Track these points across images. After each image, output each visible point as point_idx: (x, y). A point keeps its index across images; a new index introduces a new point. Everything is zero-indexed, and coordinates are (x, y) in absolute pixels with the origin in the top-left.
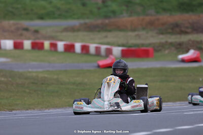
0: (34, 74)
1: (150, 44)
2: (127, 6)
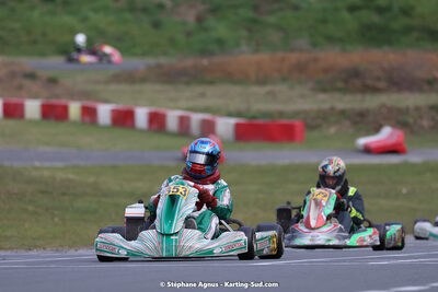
0: (46, 174)
1: (297, 113)
2: (250, 30)
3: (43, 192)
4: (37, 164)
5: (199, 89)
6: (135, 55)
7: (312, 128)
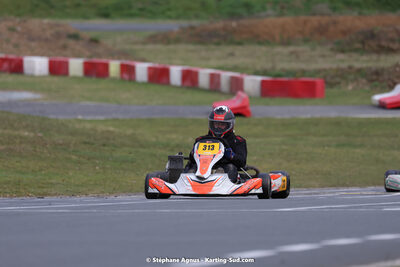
0: (88, 126)
3: (85, 143)
4: (80, 117)
5: (229, 49)
6: (170, 17)
7: (332, 85)
